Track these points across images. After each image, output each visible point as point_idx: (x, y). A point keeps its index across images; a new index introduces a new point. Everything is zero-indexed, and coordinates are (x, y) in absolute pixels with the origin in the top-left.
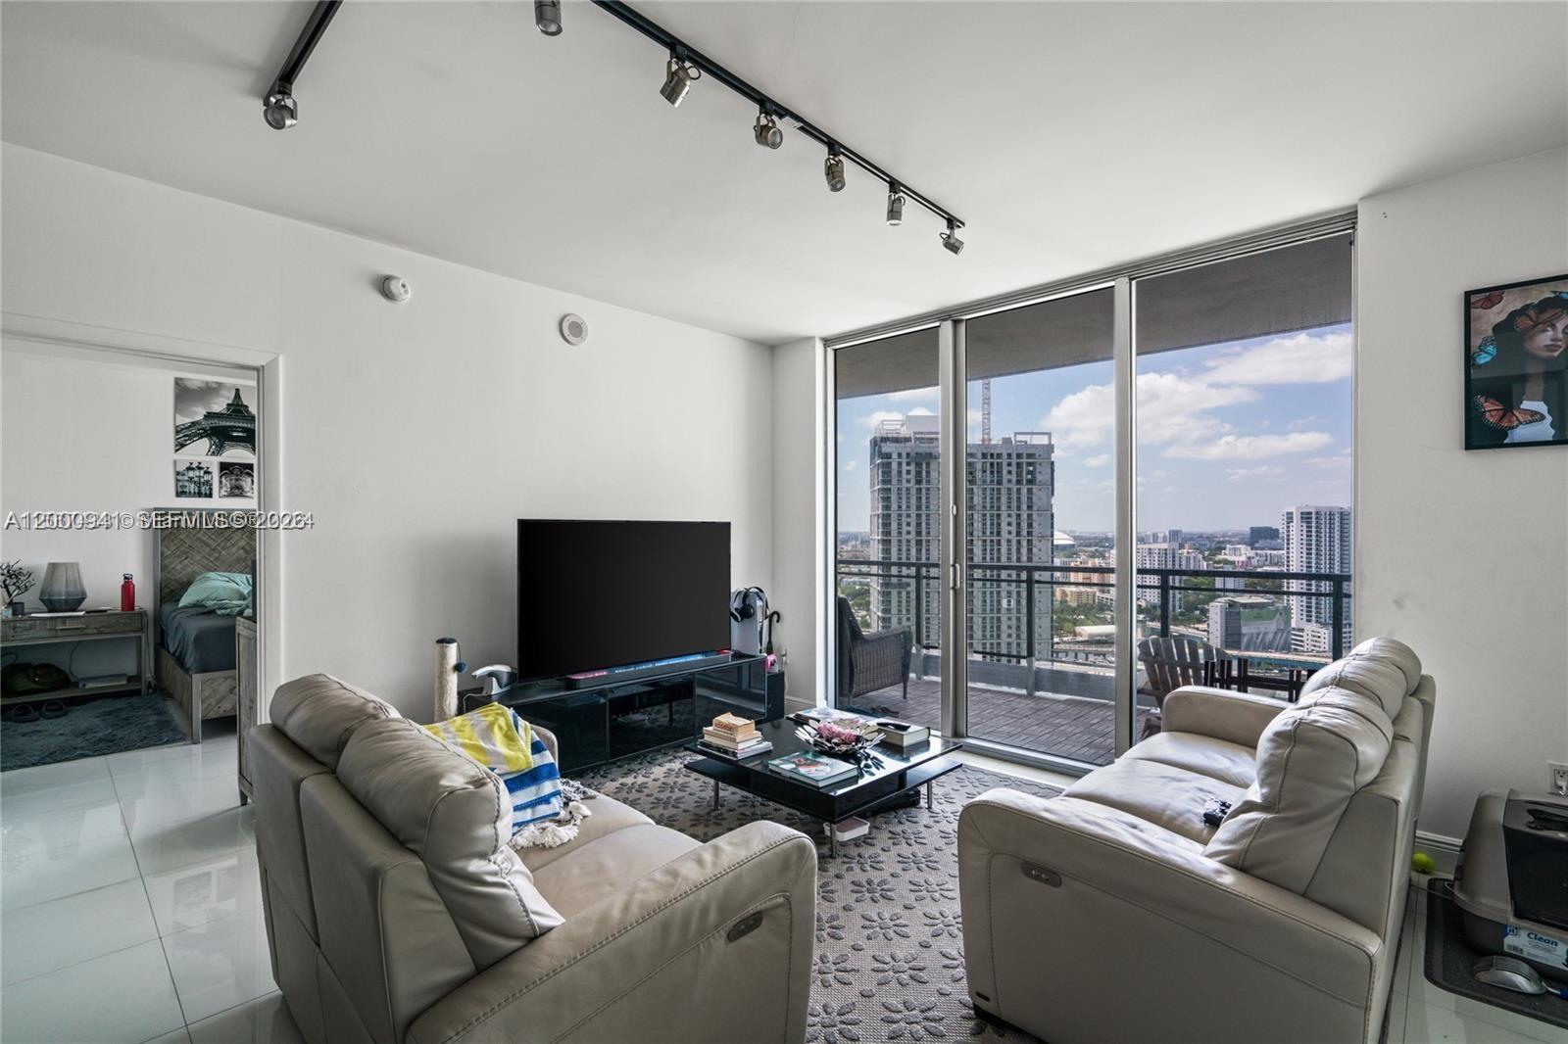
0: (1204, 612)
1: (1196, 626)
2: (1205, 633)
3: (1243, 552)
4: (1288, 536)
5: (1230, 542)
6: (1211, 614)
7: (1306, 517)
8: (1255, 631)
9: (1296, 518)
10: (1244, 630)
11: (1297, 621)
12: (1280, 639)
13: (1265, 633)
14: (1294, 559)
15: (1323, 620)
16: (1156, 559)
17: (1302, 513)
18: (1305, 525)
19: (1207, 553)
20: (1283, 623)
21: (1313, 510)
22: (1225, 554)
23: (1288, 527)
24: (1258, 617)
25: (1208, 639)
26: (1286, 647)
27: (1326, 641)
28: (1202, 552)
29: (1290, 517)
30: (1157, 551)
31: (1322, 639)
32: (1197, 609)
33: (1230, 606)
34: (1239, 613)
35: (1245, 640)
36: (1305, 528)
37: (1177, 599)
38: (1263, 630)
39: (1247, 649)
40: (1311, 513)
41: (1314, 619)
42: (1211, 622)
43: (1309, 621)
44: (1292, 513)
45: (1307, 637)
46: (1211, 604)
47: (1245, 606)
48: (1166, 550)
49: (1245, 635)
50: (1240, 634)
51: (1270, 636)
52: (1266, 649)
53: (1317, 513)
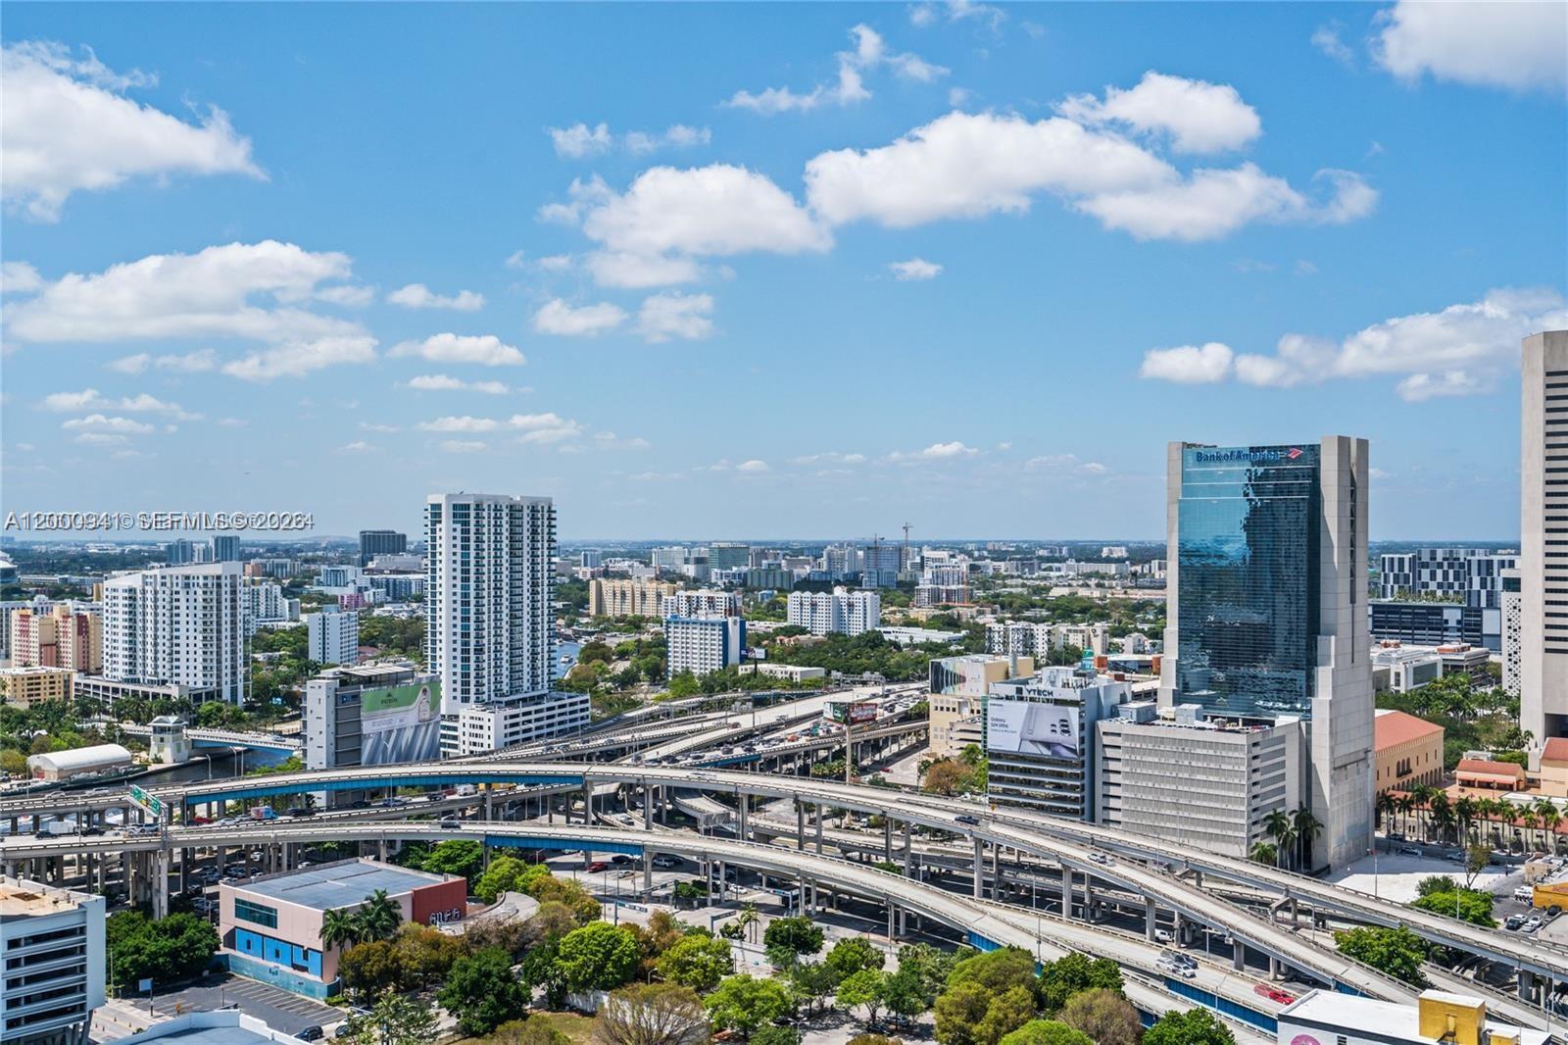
0: (294, 701)
1: (278, 728)
2: (297, 742)
3: (350, 577)
4: (434, 547)
5: (324, 560)
6: (310, 703)
7: (461, 512)
8: (384, 728)
9: (446, 513)
10: (367, 727)
11: (448, 705)
12: (423, 742)
13: (399, 730)
14: (443, 589)
15: (485, 697)
16: (200, 597)
17: (455, 507)
18: (459, 527)
19: (286, 582)
20: (428, 707)
21: (472, 503)
22: (319, 583)
23: (433, 531)
24: (390, 701)
25: (305, 752)
26: (433, 755)
27: (492, 733)
28: (278, 581)
29: (436, 511)
30: (201, 581)
31: (486, 732)
32: (277, 693)
33: (343, 683)
34: (356, 697)
35: (367, 748)
36: (458, 534)
37: (240, 677)
38: (397, 724)
39: (371, 764)
40: (467, 507)
41: (473, 697)
42: (309, 718)
43: (465, 700)
44: (439, 506)
45: (463, 730)
46: (309, 683)
47: (369, 681)
48: (219, 577)
49: (368, 737)
50: (360, 738)
51: (408, 734)
52: (404, 758)
53: (478, 507)
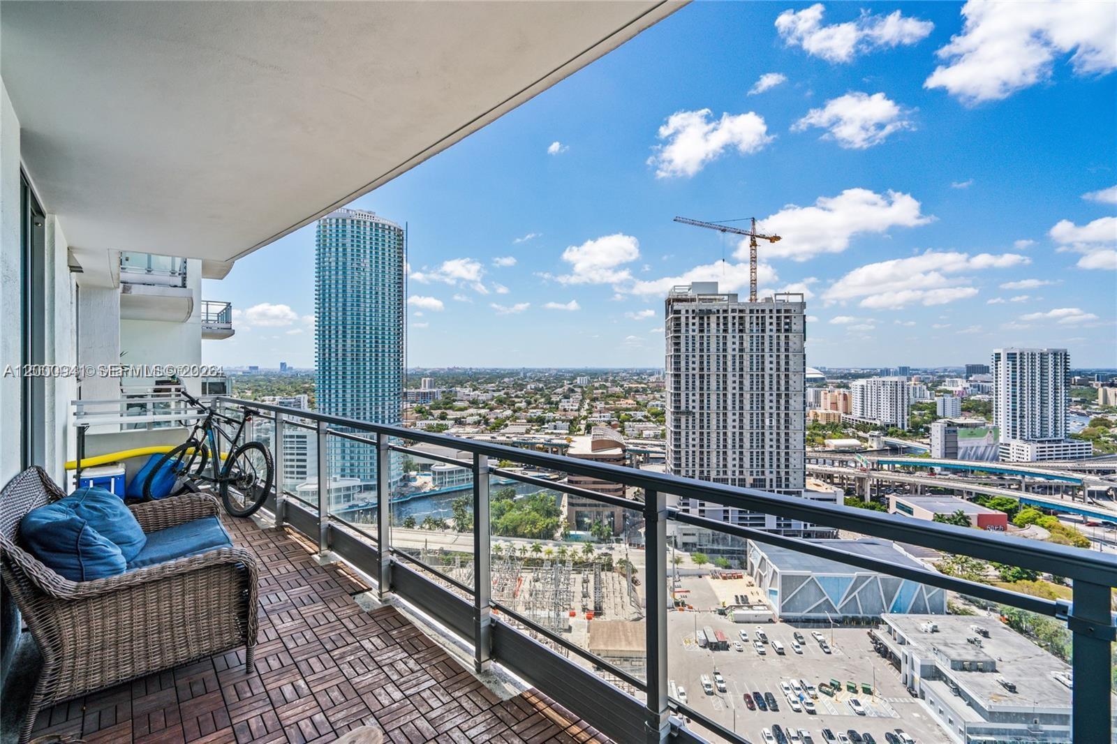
0: (927, 430)
1: (920, 440)
2: (928, 446)
3: (959, 383)
4: (997, 371)
5: (948, 376)
6: (933, 432)
7: (1012, 357)
8: (969, 445)
9: (1003, 357)
10: (960, 444)
11: (1004, 439)
12: (990, 452)
13: (977, 447)
14: (1002, 389)
15: (1026, 437)
16: (889, 389)
17: (1008, 354)
18: (1010, 363)
19: (930, 385)
20: (992, 439)
21: (1017, 352)
22: (945, 385)
23: (996, 365)
24: (972, 434)
25: (931, 451)
26: (995, 458)
27: (1029, 454)
28: (926, 384)
29: (998, 357)
30: (890, 383)
31: (1025, 453)
32: (922, 427)
33: (949, 425)
34: (955, 431)
35: (960, 453)
36: (1010, 366)
37: (905, 419)
38: (976, 444)
39: (963, 458)
40: (1016, 354)
41: (1018, 436)
42: (932, 438)
43: (1015, 438)
44: (1000, 354)
45: (1012, 451)
46: (933, 424)
47: (961, 426)
48: (897, 382)
49: (961, 448)
50: (957, 448)
51: (982, 449)
52: (980, 458)
53: (1021, 354)
